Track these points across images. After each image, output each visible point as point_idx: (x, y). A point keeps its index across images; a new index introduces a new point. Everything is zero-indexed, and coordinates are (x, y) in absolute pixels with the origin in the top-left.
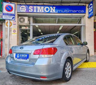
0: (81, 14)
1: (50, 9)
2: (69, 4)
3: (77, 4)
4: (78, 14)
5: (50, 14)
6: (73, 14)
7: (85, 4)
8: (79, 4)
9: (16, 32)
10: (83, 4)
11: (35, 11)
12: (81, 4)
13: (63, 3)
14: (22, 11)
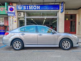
0: (56, 10)
1: (37, 7)
2: (49, 4)
3: (54, 4)
4: (55, 10)
5: (37, 11)
6: (51, 10)
7: (59, 4)
8: (55, 4)
9: (16, 22)
10: (58, 4)
11: (27, 9)
12: (56, 4)
13: (45, 3)
14: (19, 9)
